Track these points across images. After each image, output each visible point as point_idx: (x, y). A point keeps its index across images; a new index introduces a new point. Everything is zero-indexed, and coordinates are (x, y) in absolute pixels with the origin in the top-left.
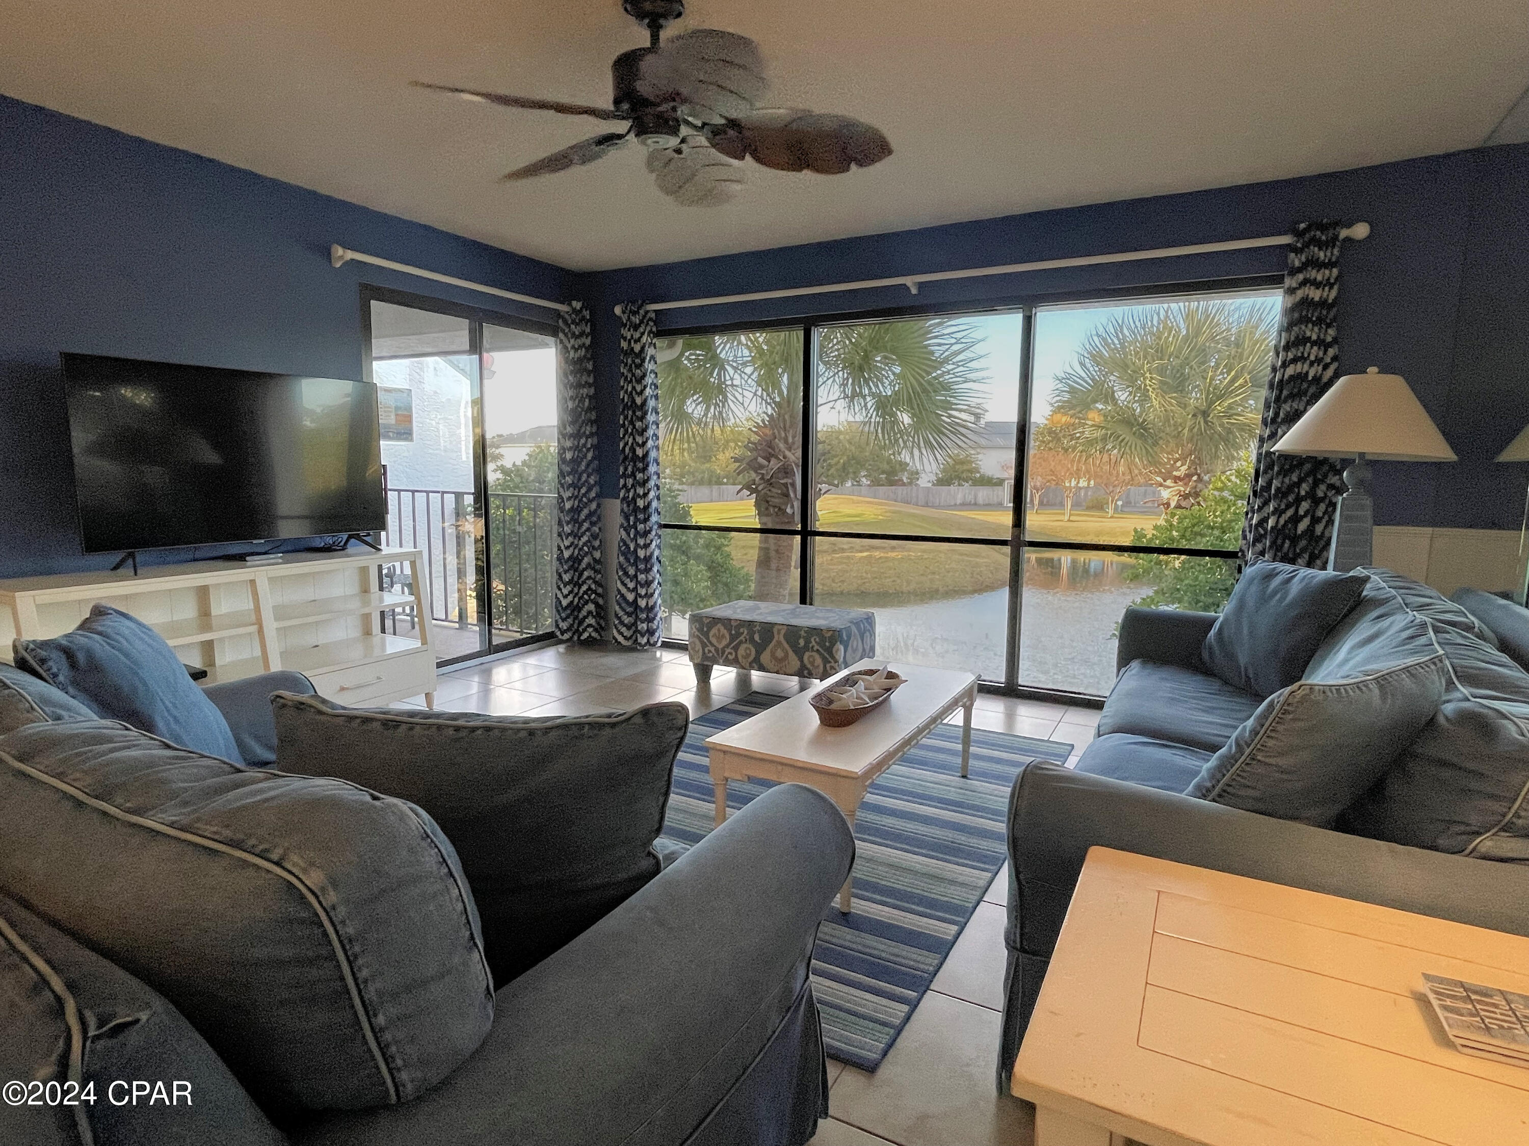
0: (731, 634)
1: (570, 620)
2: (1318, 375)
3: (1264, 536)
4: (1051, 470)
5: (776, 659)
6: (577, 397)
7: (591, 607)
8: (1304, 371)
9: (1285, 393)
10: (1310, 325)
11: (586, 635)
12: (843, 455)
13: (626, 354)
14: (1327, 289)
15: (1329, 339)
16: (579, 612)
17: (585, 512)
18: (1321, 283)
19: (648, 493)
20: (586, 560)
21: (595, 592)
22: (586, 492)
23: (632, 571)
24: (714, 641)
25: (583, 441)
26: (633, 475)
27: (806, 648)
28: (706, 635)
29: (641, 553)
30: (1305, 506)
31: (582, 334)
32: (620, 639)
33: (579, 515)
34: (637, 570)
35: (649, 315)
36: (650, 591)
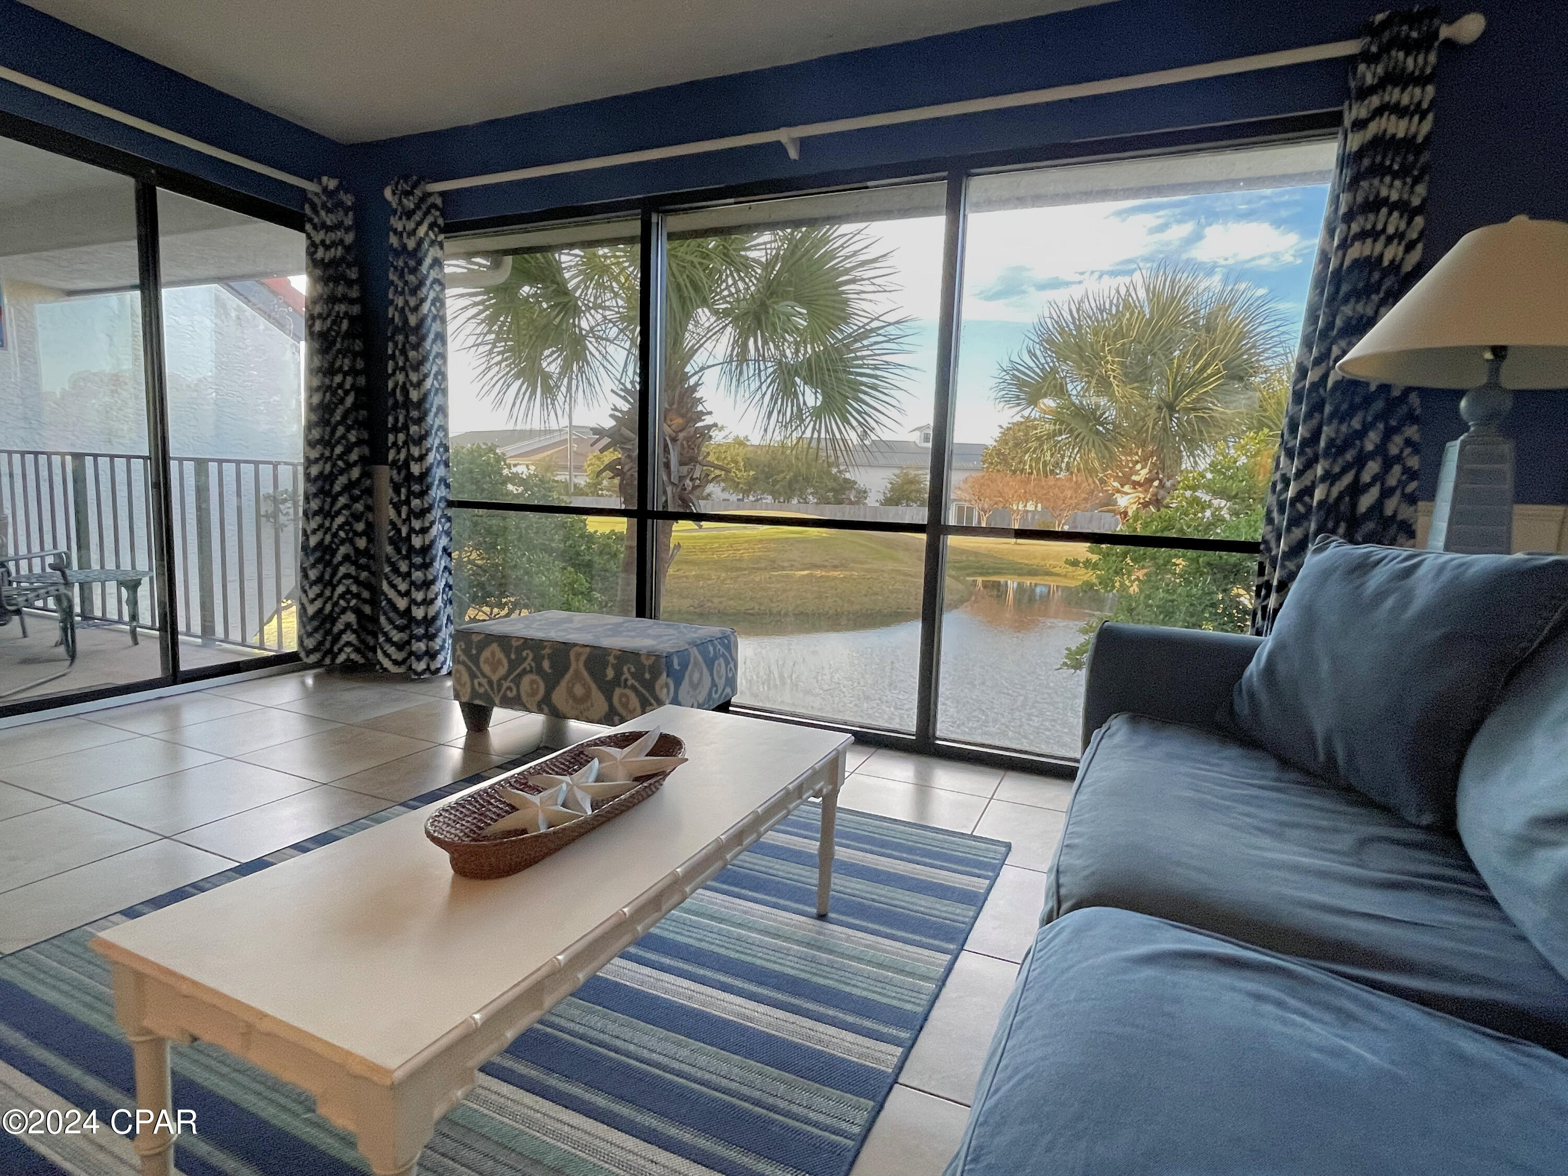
0: (510, 661)
1: (319, 636)
2: (1398, 259)
3: (1306, 516)
4: (999, 492)
5: (574, 698)
6: (329, 315)
7: (350, 617)
8: (1376, 254)
9: (1345, 288)
10: (1388, 179)
11: (341, 658)
12: (789, 471)
13: (397, 254)
14: (1416, 118)
15: (1416, 202)
16: (333, 624)
17: (342, 480)
18: (1407, 108)
19: (426, 454)
20: (343, 550)
21: (357, 596)
22: (343, 453)
23: (404, 567)
24: (486, 669)
25: (338, 379)
26: (406, 427)
27: (617, 681)
28: (475, 660)
29: (417, 542)
30: (1373, 467)
31: (338, 226)
32: (387, 663)
33: (332, 486)
34: (411, 565)
35: (431, 200)
36: (431, 595)
